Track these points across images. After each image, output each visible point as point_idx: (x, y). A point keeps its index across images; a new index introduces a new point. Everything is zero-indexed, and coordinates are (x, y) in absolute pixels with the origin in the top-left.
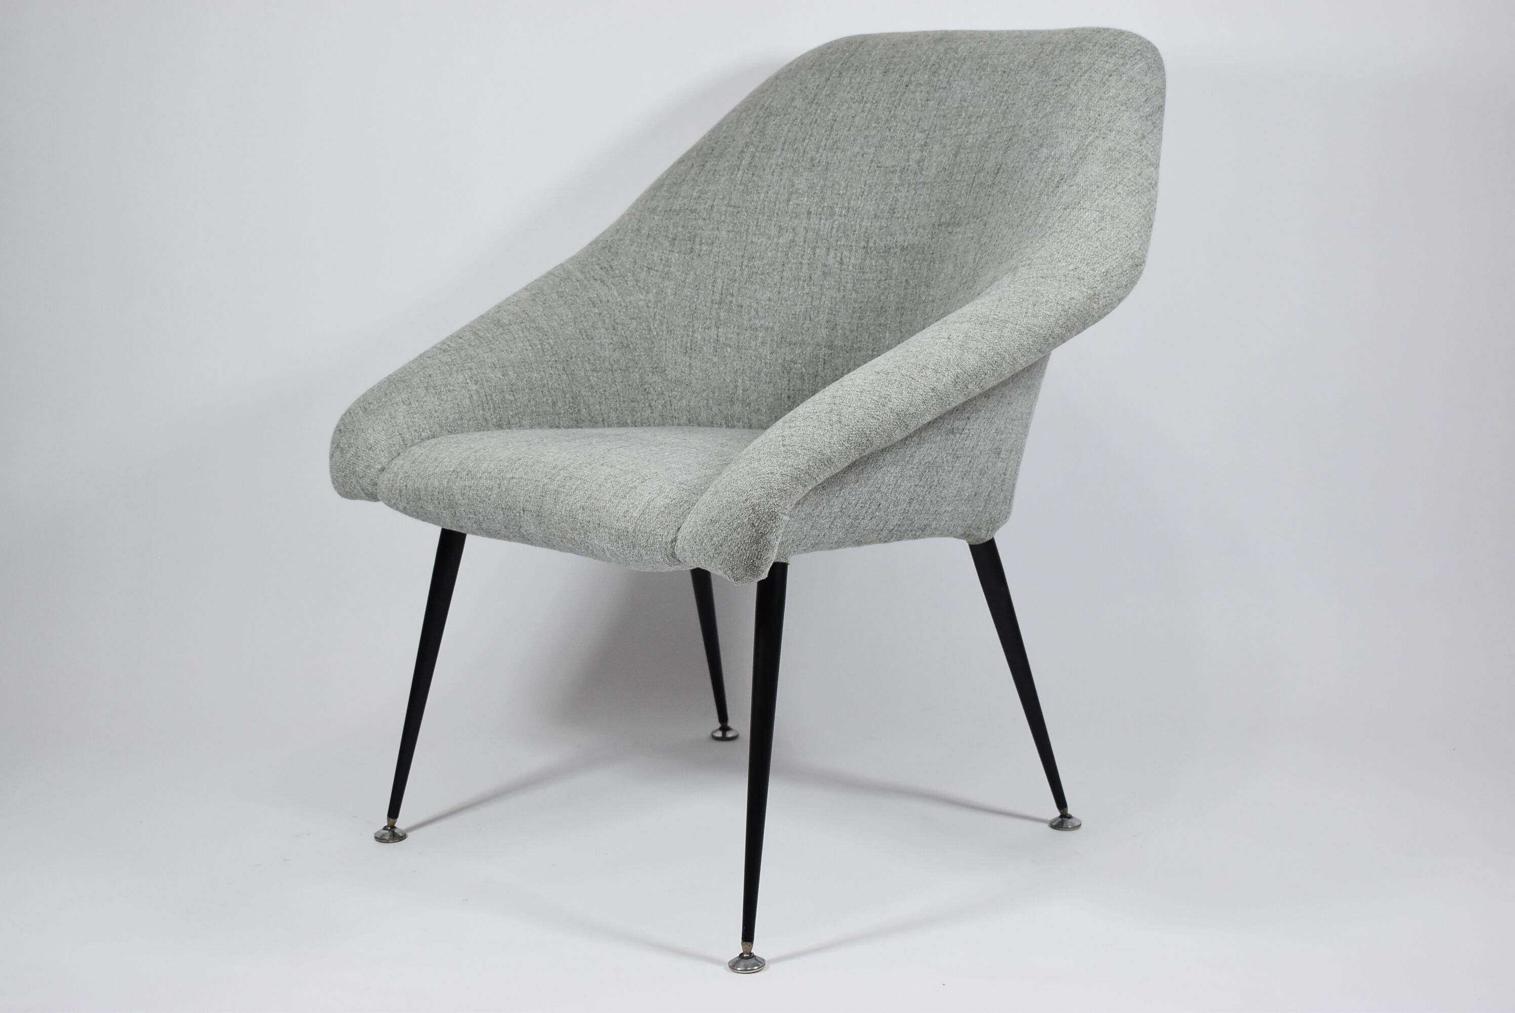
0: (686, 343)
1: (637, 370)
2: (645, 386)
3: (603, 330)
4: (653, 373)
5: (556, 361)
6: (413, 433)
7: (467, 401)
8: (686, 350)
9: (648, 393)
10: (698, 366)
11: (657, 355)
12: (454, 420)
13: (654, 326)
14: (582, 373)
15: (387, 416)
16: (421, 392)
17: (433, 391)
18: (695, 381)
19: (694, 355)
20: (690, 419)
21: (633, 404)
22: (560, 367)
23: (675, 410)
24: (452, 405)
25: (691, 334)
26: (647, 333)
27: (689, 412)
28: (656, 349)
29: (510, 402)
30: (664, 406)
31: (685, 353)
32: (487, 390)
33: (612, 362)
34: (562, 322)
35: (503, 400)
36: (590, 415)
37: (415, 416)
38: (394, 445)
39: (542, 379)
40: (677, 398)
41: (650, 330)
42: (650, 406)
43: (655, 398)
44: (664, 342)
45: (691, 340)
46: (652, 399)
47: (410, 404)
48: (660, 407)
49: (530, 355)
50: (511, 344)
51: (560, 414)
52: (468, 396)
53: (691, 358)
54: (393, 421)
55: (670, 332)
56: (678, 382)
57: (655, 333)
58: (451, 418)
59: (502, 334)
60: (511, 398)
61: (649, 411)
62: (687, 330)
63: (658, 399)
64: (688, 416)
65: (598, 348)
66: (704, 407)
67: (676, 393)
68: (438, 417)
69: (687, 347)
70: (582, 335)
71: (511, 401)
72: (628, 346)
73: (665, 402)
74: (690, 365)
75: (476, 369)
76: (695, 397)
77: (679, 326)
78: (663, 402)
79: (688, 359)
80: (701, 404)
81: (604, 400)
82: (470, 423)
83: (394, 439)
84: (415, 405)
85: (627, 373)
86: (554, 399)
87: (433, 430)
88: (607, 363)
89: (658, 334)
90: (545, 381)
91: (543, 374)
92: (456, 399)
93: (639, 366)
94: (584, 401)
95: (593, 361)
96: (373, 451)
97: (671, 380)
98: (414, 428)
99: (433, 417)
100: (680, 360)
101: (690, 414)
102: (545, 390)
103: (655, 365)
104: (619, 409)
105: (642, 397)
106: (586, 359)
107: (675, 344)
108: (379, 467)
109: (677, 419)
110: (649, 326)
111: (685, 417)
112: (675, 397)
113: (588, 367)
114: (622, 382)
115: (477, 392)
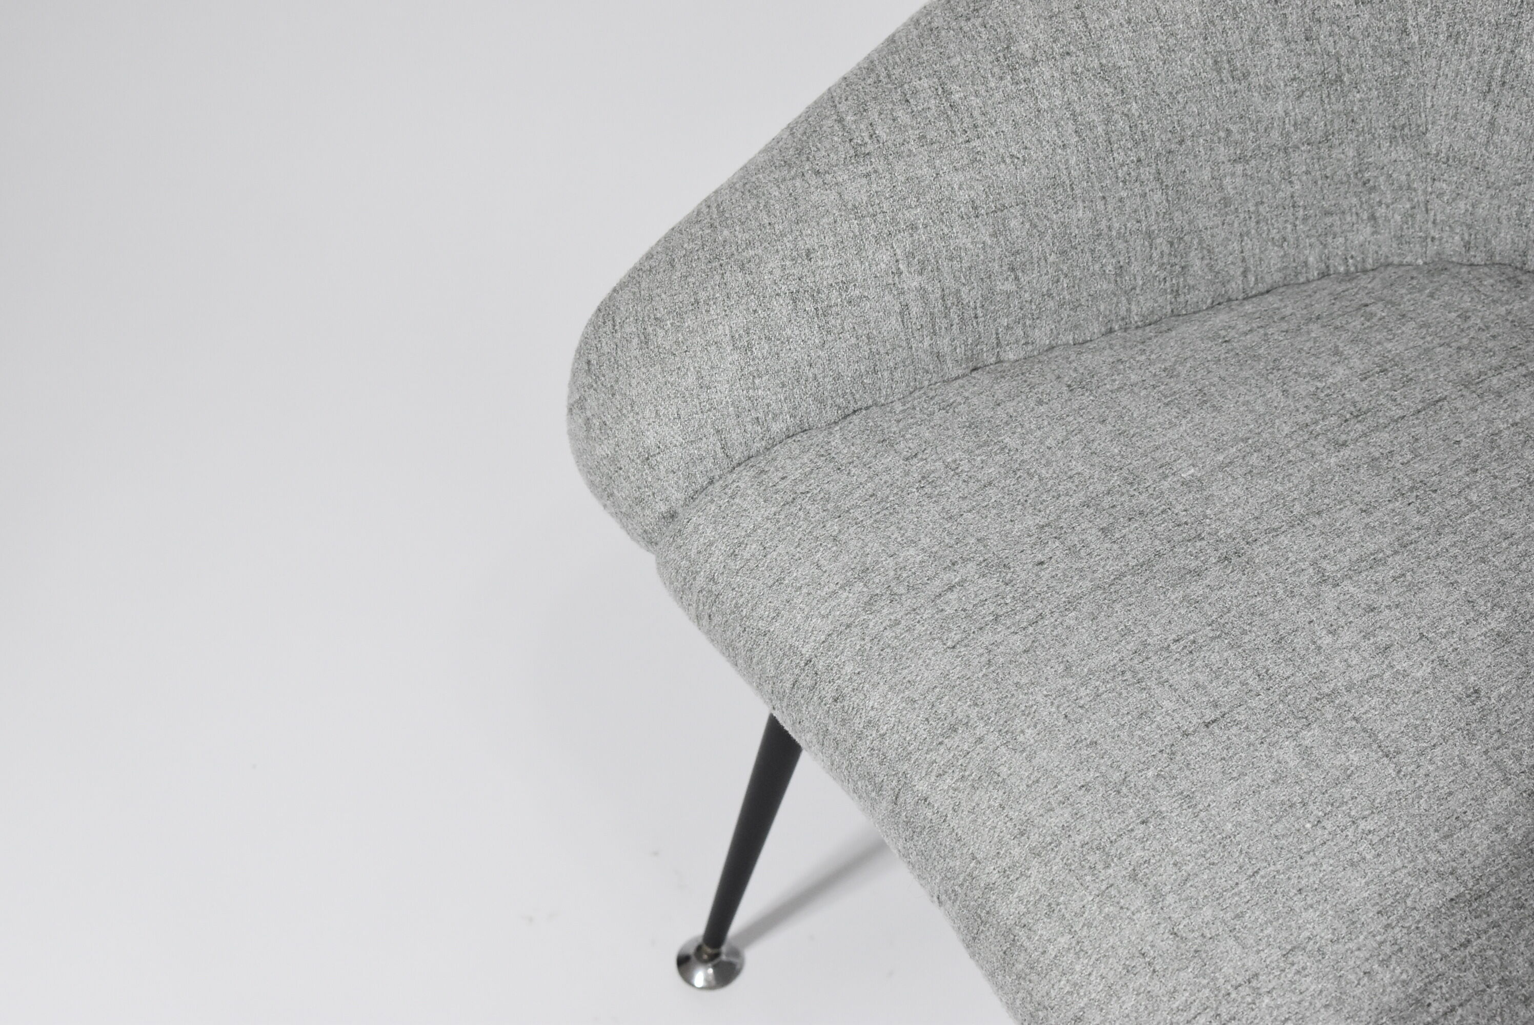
0: (1493, 69)
1: (1351, 136)
2: (1367, 175)
3: (1278, 45)
4: (1392, 139)
5: (1139, 160)
6: (749, 427)
7: (894, 322)
8: (1489, 84)
9: (1374, 189)
10: (1512, 126)
11: (1410, 94)
12: (858, 378)
13: (1415, 18)
14: (1206, 175)
15: (691, 379)
16: (781, 308)
17: (810, 307)
18: (1499, 161)
19: (1508, 98)
20: (1469, 243)
21: (1328, 220)
22: (1147, 173)
23: (1434, 222)
24: (853, 340)
25: (1508, 45)
26: (1394, 38)
27: (1470, 227)
28: (1410, 80)
29: (1004, 297)
30: (1409, 216)
31: (1485, 94)
32: (949, 282)
33: (1289, 127)
34: (1172, 41)
35: (988, 297)
36: (1211, 268)
37: (757, 381)
38: (701, 459)
39: (1094, 221)
40: (1446, 198)
41: (1405, 31)
42: (1373, 217)
43: (1389, 199)
44: (1434, 63)
45: (1508, 62)
46: (1380, 203)
47: (749, 347)
48: (1398, 218)
49: (1073, 161)
50: (1027, 134)
51: (1134, 288)
52: (897, 308)
53: (1496, 106)
54: (704, 396)
55: (1454, 37)
56: (1453, 160)
57: (1415, 39)
58: (848, 375)
59: (1008, 98)
60: (1010, 286)
61: (1369, 230)
62: (1502, 35)
63: (1395, 201)
64: (1466, 237)
65: (1257, 98)
66: (1509, 220)
67: (1444, 185)
68: (815, 378)
69: (1491, 77)
70: (1219, 71)
71: (1009, 295)
72: (1339, 79)
73: (1413, 208)
74: (1492, 122)
75: (926, 226)
76: (1492, 197)
77: (1481, 24)
78: (1408, 206)
79: (1489, 109)
80: (1503, 213)
81: (1253, 224)
82: (897, 375)
83: (701, 445)
84: (761, 349)
85: (1324, 151)
86: (1121, 259)
87: (800, 412)
88: (1275, 134)
89: (1422, 42)
90: (1104, 224)
91: (1100, 205)
92: (866, 322)
93: (1359, 127)
94: (1201, 241)
95: (1238, 137)
96: (651, 467)
97: (1437, 155)
98: (754, 414)
99: (803, 381)
100: (1467, 110)
101: (1473, 232)
102: (1101, 247)
103: (1403, 120)
104: (1291, 240)
105: (1354, 200)
106: (1222, 134)
107: (1462, 68)
108: (663, 508)
109: (1437, 243)
110: (1403, 21)
111: (1457, 238)
112: (1440, 195)
113: (1222, 152)
114: (1307, 173)
115: (923, 293)
